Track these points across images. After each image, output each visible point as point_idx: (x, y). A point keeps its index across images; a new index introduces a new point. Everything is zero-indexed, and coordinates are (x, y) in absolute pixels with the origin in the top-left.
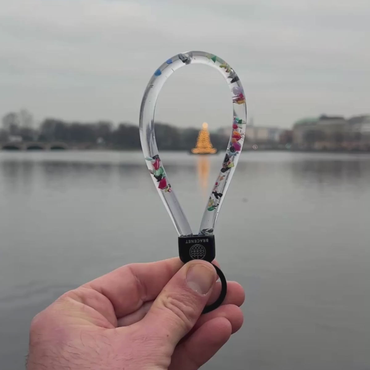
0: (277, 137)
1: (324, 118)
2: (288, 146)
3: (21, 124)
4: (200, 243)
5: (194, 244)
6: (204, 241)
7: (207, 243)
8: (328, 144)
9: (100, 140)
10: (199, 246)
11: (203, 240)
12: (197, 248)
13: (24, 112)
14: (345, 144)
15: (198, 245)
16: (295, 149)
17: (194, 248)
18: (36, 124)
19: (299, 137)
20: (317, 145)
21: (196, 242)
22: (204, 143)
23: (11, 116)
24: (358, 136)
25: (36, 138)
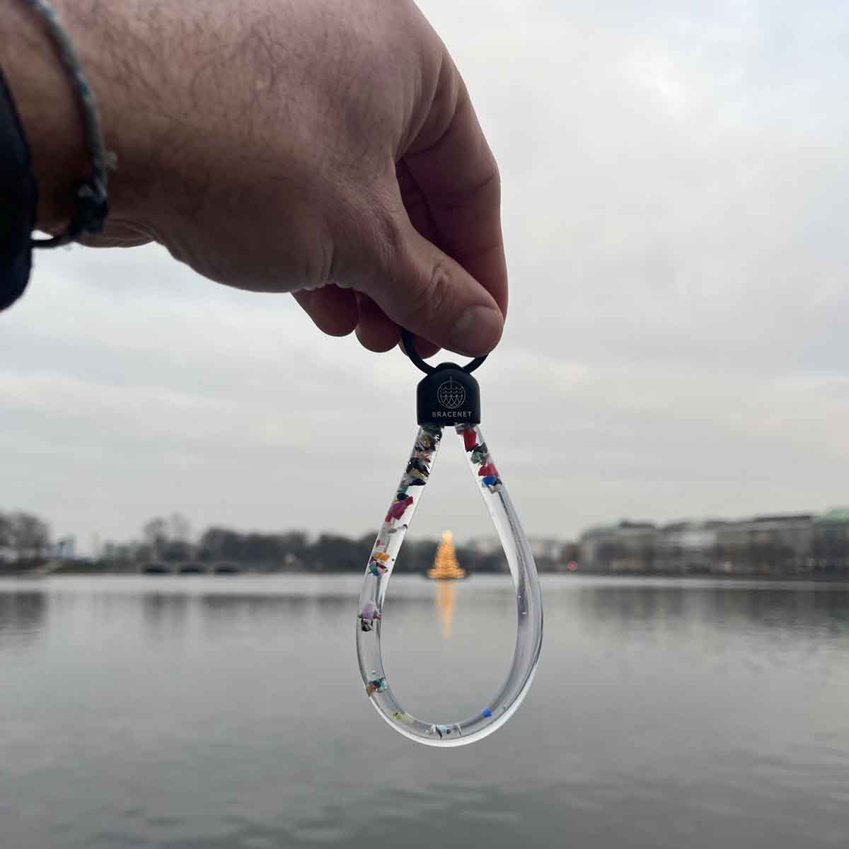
0: (555, 553)
1: (626, 525)
2: (573, 566)
3: (171, 534)
4: (447, 410)
5: (457, 410)
6: (439, 414)
7: (435, 411)
8: (634, 564)
9: (290, 559)
10: (449, 405)
11: (442, 415)
12: (452, 402)
13: (176, 518)
14: (658, 564)
15: (449, 407)
16: (584, 571)
17: (457, 402)
18: (194, 536)
19: (589, 552)
20: (616, 565)
21: (454, 413)
22: (445, 562)
23: (158, 523)
24: (678, 552)
25: (193, 555)
